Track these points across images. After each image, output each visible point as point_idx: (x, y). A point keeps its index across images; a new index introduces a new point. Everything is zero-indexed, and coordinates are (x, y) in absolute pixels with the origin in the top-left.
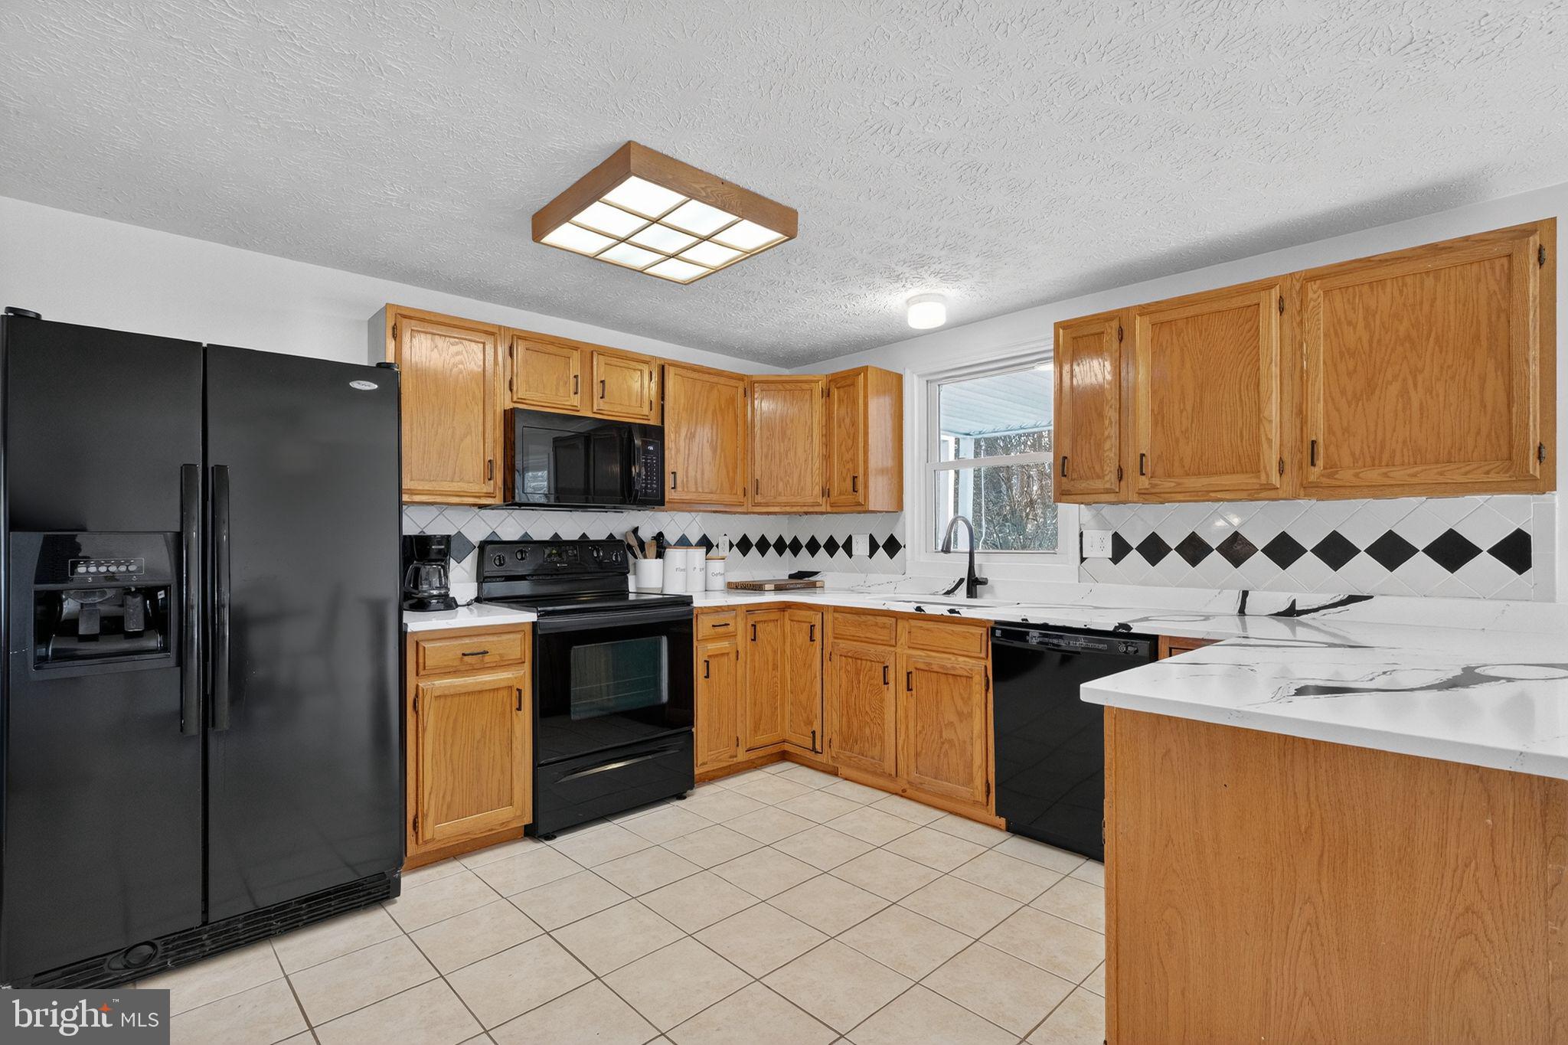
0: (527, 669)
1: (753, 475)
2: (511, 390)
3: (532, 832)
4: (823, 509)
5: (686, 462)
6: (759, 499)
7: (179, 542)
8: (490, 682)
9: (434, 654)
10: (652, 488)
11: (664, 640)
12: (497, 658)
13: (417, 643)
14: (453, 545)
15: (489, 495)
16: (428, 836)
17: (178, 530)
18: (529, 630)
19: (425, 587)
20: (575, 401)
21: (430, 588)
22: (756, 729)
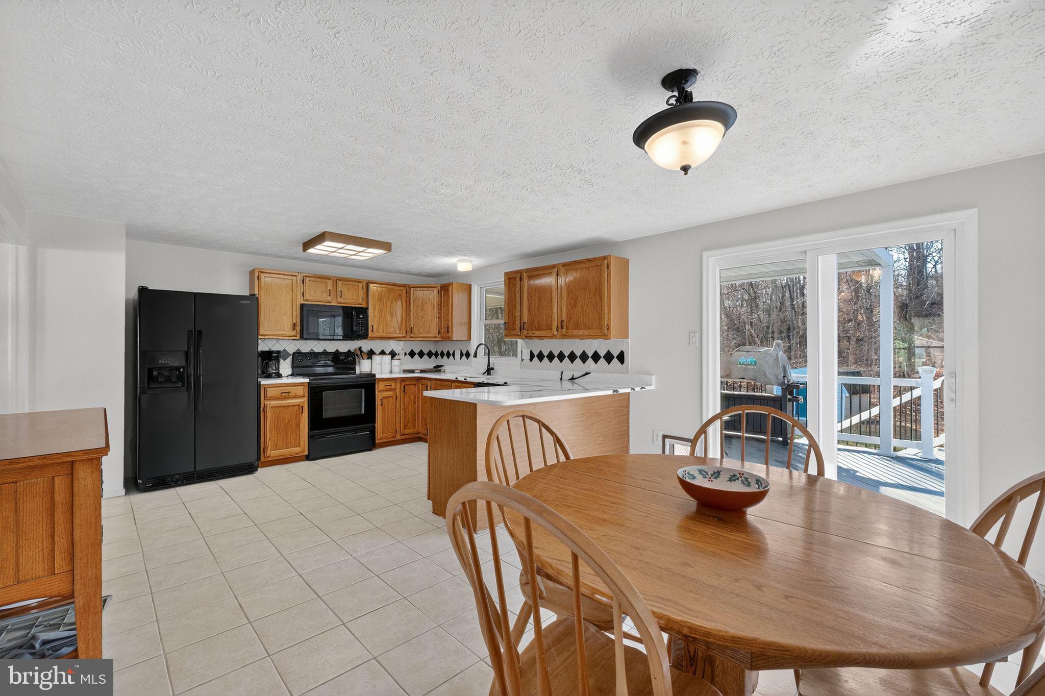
0: (306, 399)
1: (410, 324)
2: (303, 296)
3: (308, 458)
4: (438, 339)
5: (378, 320)
6: (412, 335)
7: (187, 354)
8: (291, 403)
9: (271, 392)
10: (362, 332)
11: (363, 390)
12: (294, 395)
13: (264, 388)
14: (281, 354)
15: (294, 336)
16: (268, 455)
17: (187, 350)
18: (307, 386)
19: (270, 369)
20: (329, 299)
21: (272, 370)
22: (405, 427)
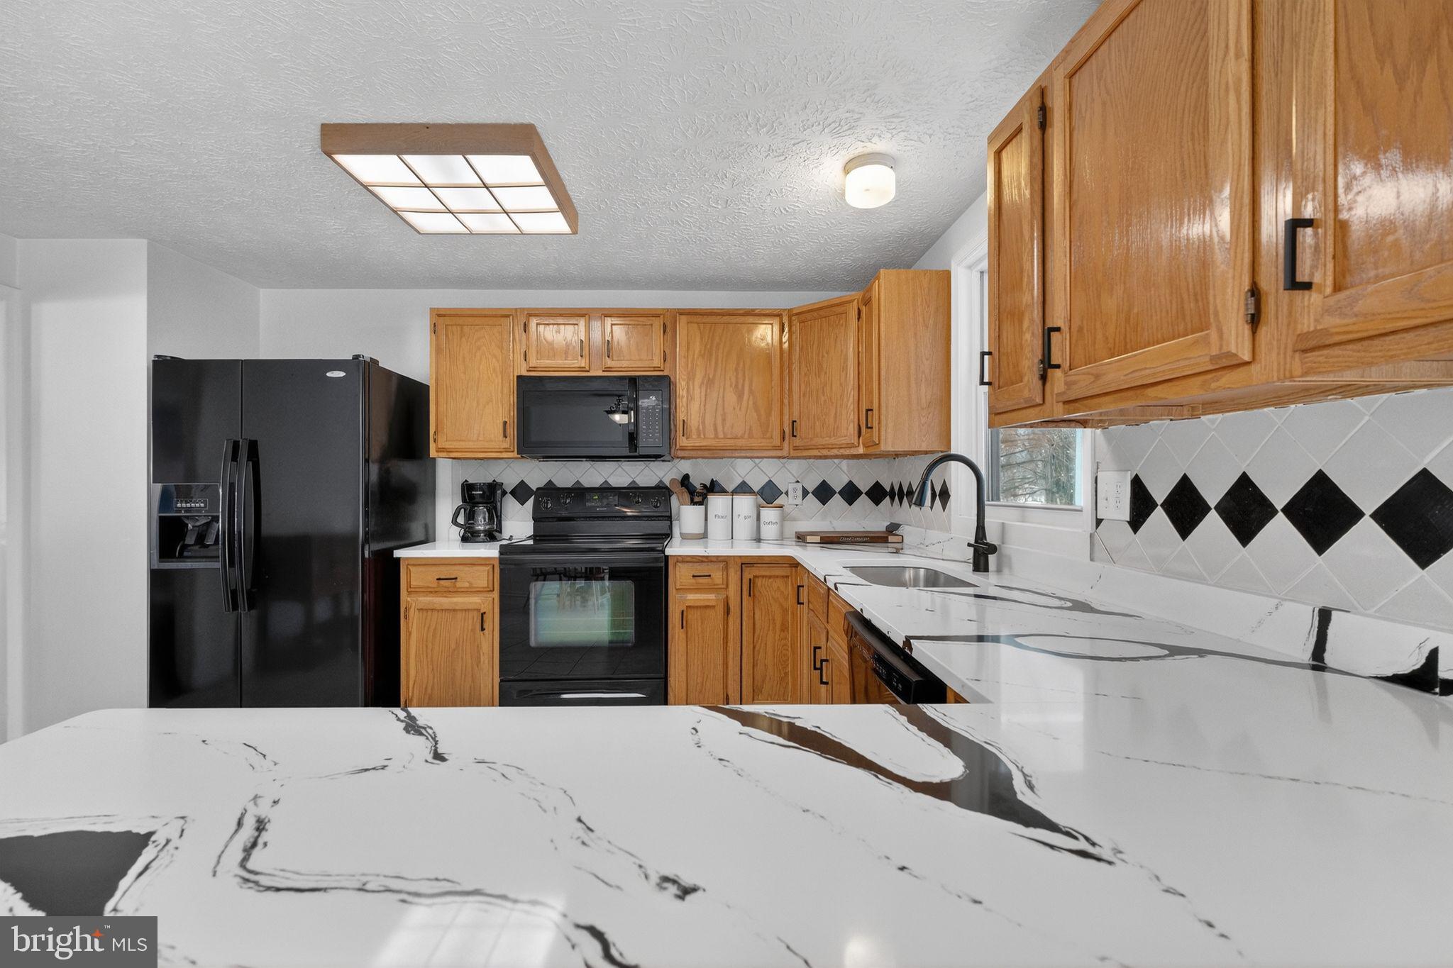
1: (791, 414)
2: (525, 360)
4: (860, 451)
5: (702, 407)
6: (797, 442)
9: (418, 576)
12: (466, 585)
13: (407, 567)
15: (507, 450)
18: (496, 565)
20: (583, 362)
21: (476, 525)
